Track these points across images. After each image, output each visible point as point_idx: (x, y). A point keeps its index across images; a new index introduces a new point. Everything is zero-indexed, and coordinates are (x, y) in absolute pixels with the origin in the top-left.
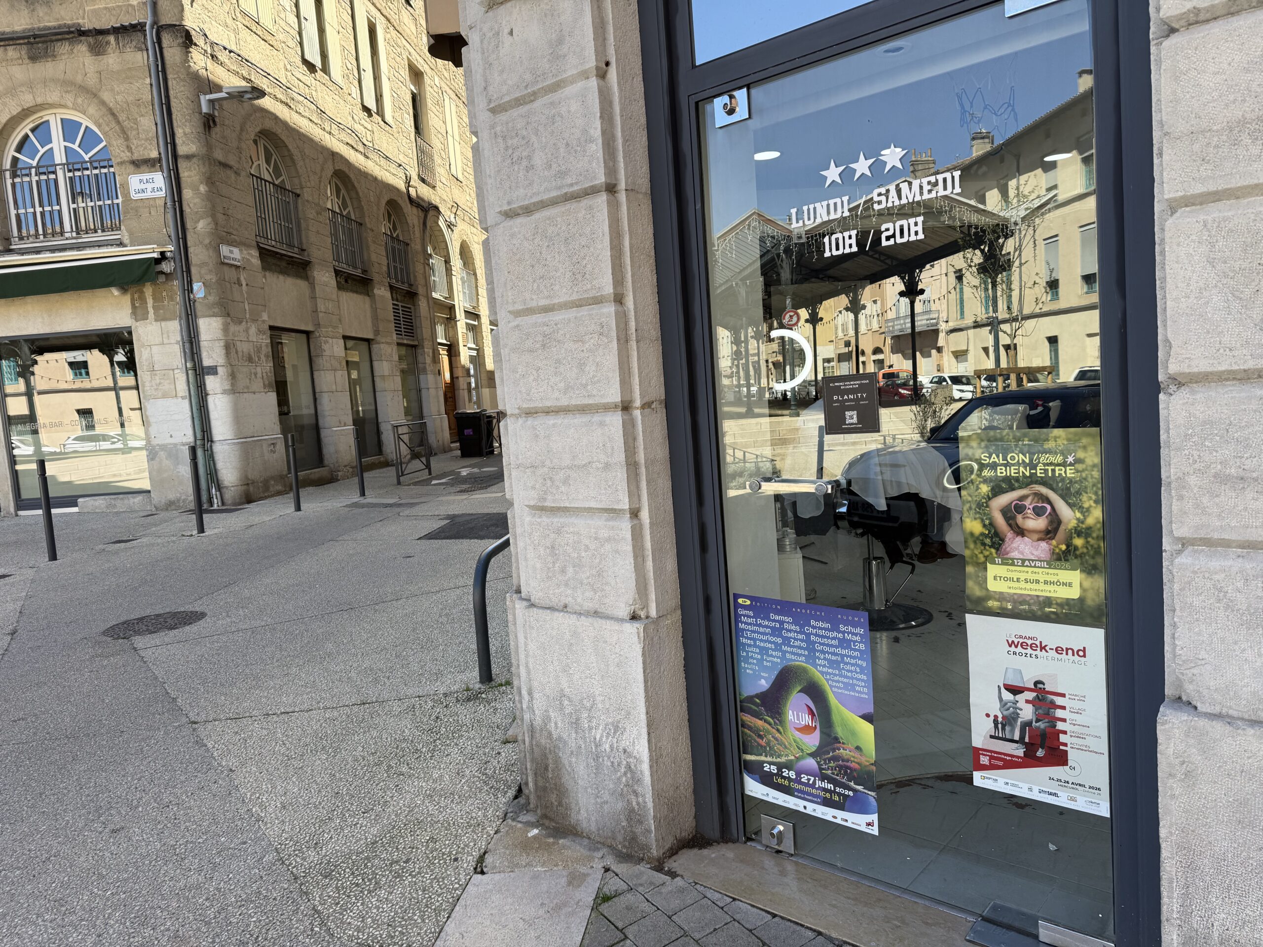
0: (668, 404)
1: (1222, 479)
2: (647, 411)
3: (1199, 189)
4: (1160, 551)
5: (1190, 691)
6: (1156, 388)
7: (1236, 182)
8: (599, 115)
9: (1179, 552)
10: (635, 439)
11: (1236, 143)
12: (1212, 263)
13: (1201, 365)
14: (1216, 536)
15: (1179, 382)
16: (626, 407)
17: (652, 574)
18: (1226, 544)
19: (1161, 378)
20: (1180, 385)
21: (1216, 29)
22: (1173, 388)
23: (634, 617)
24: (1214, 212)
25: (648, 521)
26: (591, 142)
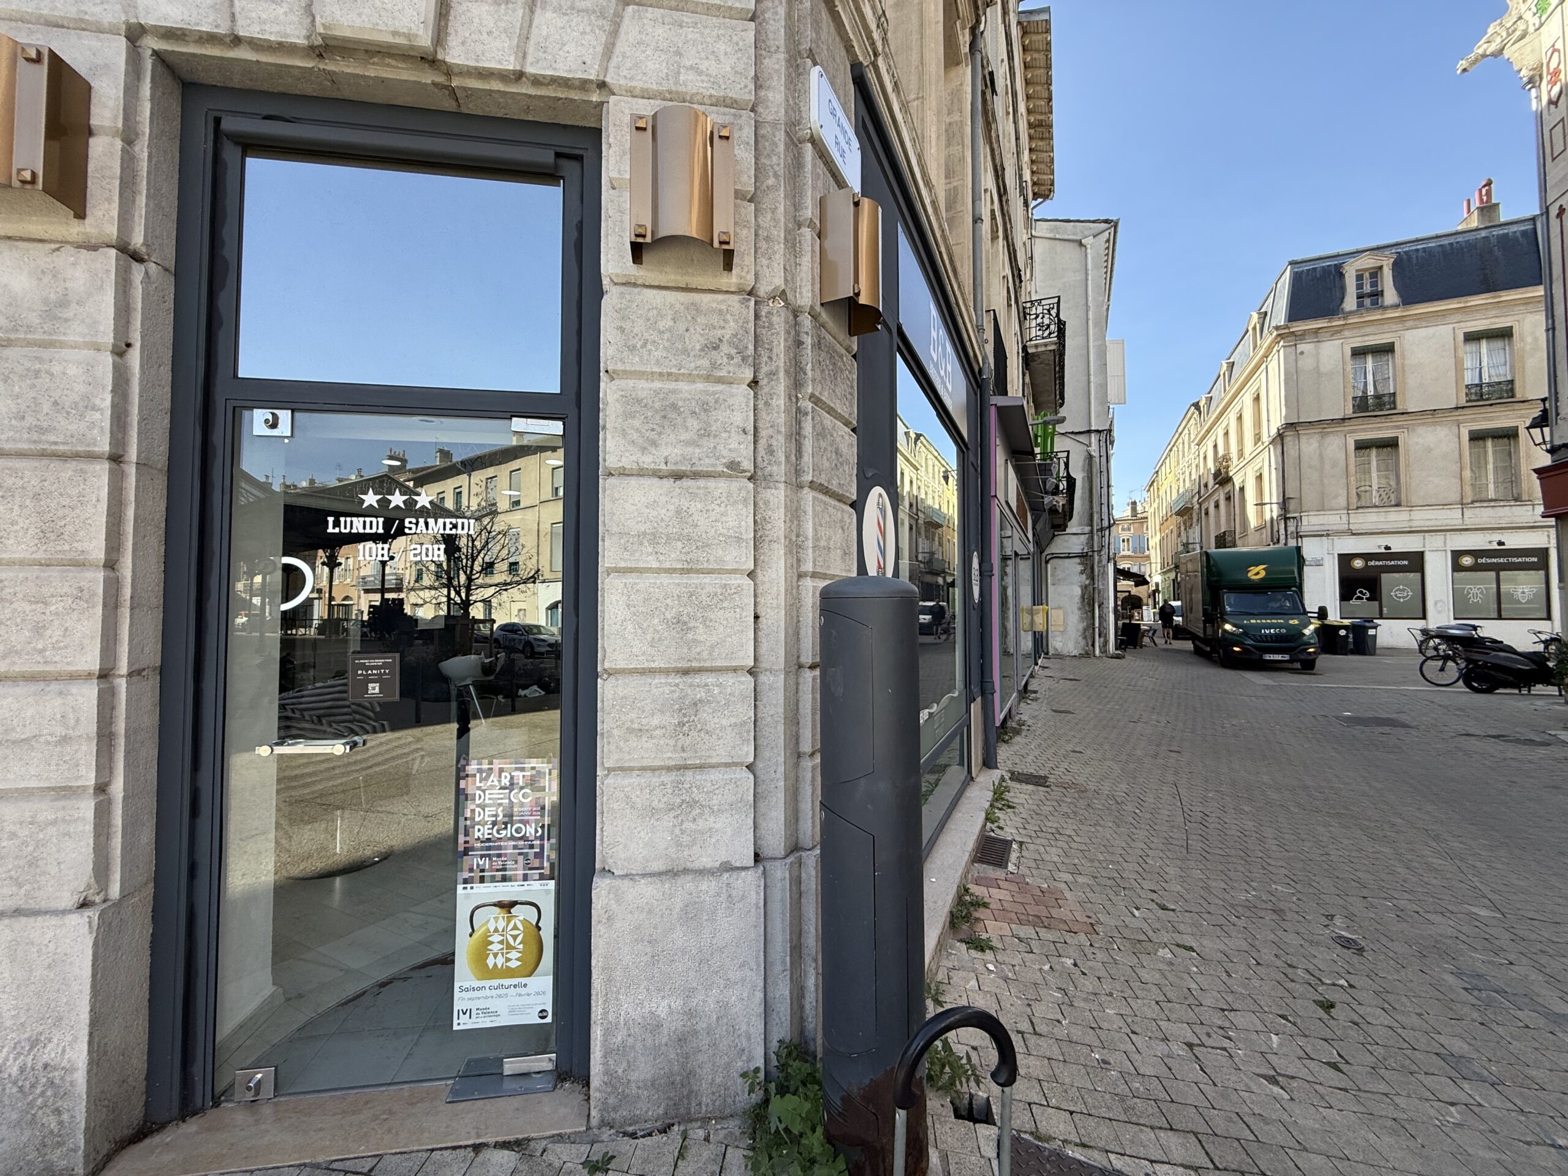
0: (164, 671)
1: (630, 730)
2: (135, 679)
3: (622, 564)
4: (596, 776)
5: (610, 864)
6: (596, 676)
7: (641, 565)
8: (110, 388)
9: (607, 775)
10: (113, 708)
11: (641, 544)
12: (628, 606)
13: (622, 665)
14: (626, 765)
15: (610, 673)
16: (105, 675)
17: (119, 852)
18: (632, 769)
19: (599, 669)
20: (610, 674)
21: (633, 481)
22: (605, 676)
23: (84, 905)
24: (631, 579)
25: (121, 795)
26: (94, 408)
